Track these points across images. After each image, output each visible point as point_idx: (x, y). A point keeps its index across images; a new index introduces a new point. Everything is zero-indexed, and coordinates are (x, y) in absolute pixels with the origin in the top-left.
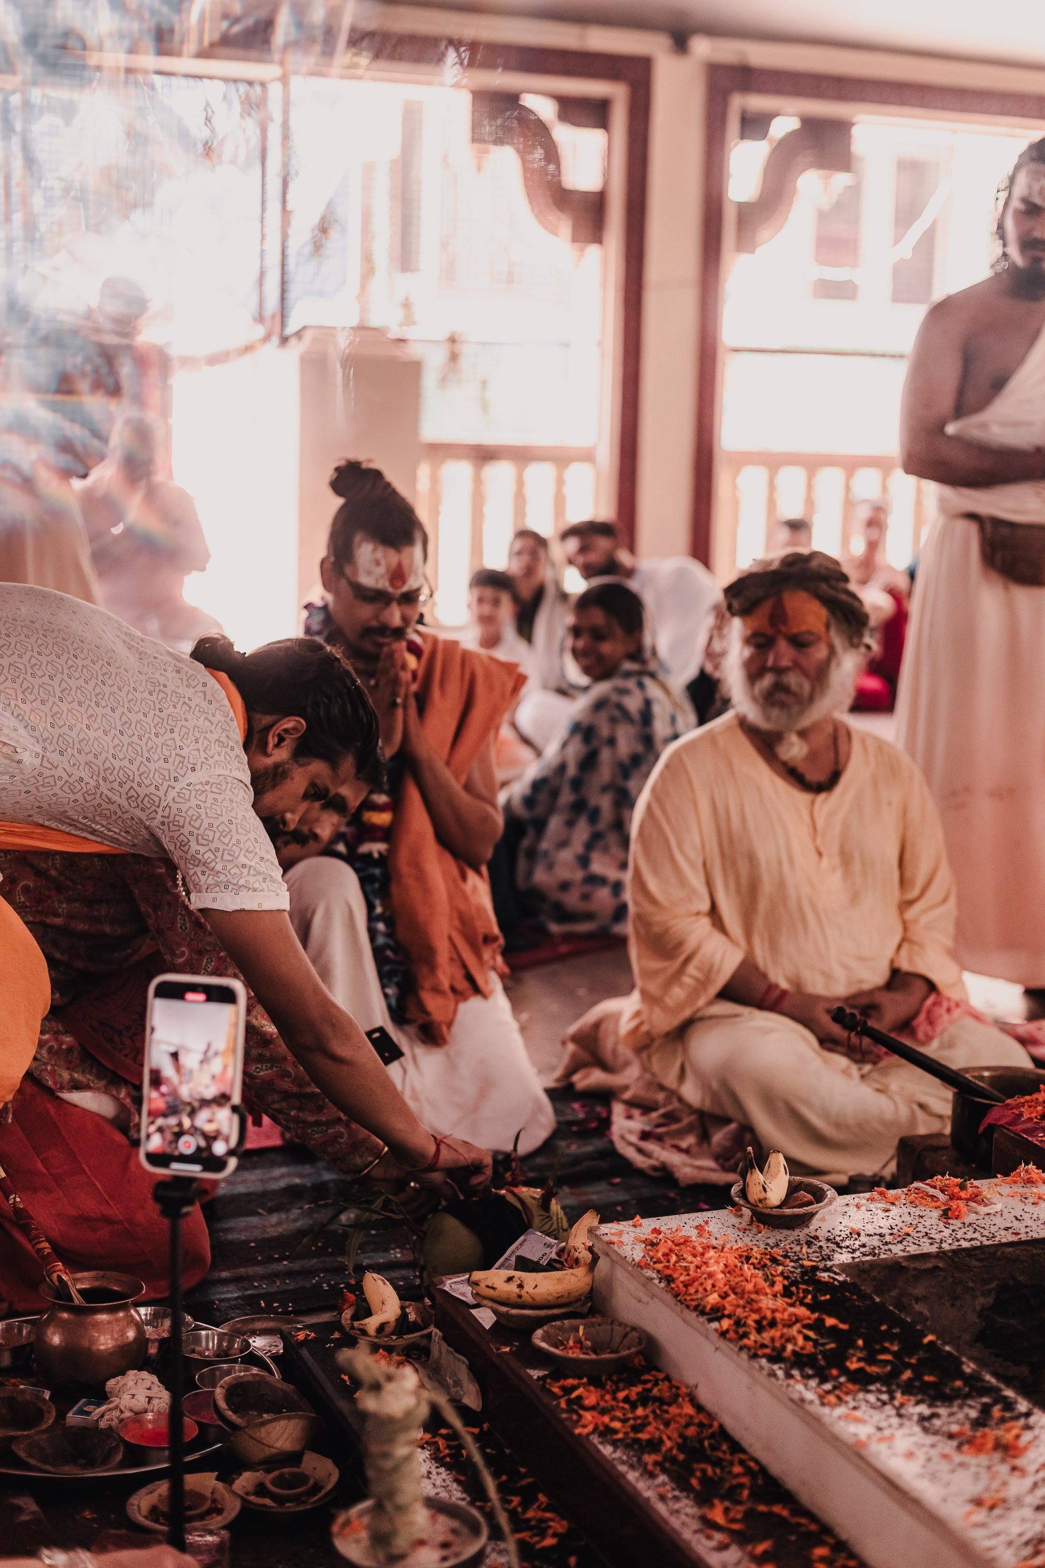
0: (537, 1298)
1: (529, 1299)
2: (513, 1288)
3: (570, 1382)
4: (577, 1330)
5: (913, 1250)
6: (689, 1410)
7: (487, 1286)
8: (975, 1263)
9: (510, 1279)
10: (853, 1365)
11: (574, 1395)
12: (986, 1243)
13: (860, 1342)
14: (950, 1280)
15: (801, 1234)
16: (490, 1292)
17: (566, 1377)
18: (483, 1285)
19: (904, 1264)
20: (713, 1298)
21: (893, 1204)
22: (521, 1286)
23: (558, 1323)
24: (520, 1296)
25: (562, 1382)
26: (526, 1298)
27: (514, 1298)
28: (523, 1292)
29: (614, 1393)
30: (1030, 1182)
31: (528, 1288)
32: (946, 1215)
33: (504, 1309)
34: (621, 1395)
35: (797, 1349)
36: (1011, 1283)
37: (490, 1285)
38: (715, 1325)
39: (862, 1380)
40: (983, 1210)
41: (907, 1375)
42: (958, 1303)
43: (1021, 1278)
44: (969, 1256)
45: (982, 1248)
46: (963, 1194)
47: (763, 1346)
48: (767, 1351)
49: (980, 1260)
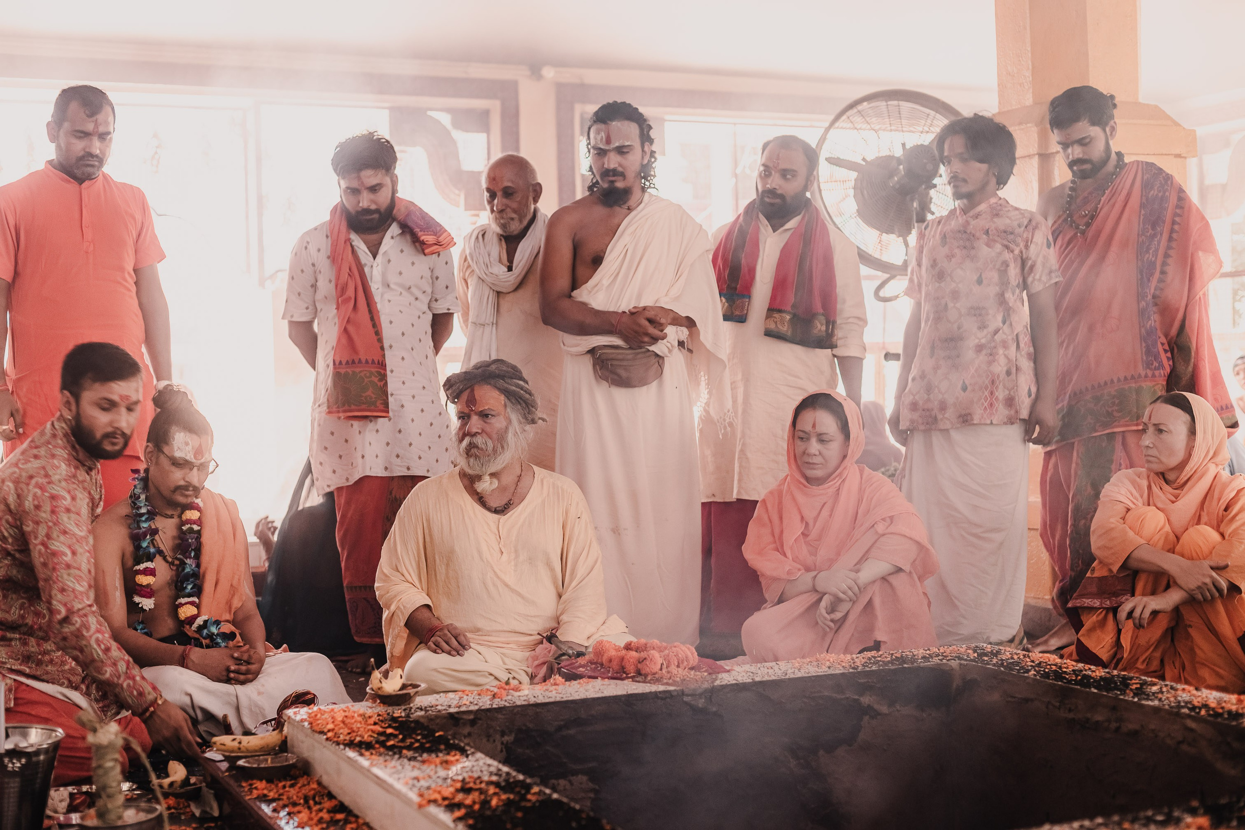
0: (250, 749)
1: (244, 750)
2: (236, 744)
3: (254, 781)
4: (267, 760)
5: (463, 709)
6: (315, 786)
7: (221, 744)
8: (500, 716)
9: (234, 740)
10: (391, 743)
11: (254, 786)
12: (508, 705)
13: (401, 737)
14: (485, 725)
15: (403, 708)
16: (223, 747)
17: (252, 779)
18: (218, 743)
19: (456, 716)
20: (330, 726)
21: (467, 695)
22: (240, 743)
23: (257, 758)
24: (239, 749)
25: (250, 782)
26: (243, 749)
27: (236, 749)
28: (241, 746)
29: (277, 786)
30: (555, 684)
31: (244, 743)
32: (494, 696)
33: (227, 754)
34: (281, 785)
35: (363, 740)
36: (524, 728)
37: (222, 742)
38: (325, 737)
39: (391, 748)
40: (517, 694)
41: (417, 745)
42: (491, 740)
43: (531, 726)
44: (497, 712)
45: (505, 708)
46: (507, 687)
47: (345, 740)
48: (346, 742)
49: (504, 715)
